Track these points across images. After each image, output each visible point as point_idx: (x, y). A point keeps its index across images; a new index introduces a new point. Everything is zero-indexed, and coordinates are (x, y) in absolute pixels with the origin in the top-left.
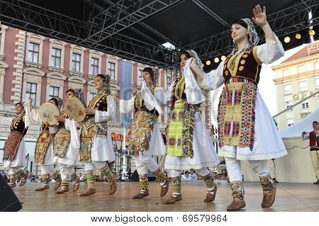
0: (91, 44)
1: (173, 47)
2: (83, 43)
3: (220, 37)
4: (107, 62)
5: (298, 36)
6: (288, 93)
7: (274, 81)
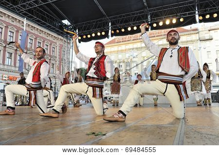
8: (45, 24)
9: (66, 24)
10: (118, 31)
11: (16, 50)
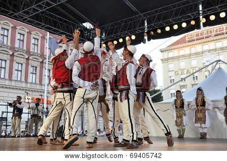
0: (22, 17)
1: (92, 27)
2: (15, 16)
3: (130, 20)
4: (32, 37)
5: (193, 23)
6: (171, 70)
7: (162, 60)
8: (58, 31)
9: (88, 28)
10: (159, 31)
11: (42, 62)
